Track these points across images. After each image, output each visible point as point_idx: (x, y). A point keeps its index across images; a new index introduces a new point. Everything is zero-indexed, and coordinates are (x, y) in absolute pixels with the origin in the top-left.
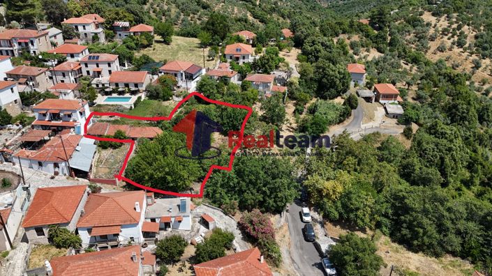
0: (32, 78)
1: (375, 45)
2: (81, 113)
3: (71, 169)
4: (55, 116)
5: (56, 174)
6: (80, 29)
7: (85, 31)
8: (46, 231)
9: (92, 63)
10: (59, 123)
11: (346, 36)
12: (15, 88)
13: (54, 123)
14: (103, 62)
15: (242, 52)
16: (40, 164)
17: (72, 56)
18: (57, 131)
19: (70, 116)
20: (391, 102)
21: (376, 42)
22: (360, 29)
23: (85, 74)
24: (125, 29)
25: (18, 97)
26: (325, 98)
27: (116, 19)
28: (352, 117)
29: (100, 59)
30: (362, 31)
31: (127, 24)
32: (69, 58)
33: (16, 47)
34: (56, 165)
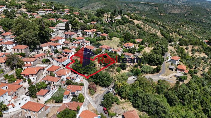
0: (67, 44)
1: (204, 51)
2: (71, 54)
3: (62, 64)
4: (66, 53)
5: (60, 65)
6: (87, 33)
7: (89, 34)
8: (50, 72)
9: (83, 42)
10: (66, 55)
11: (191, 46)
12: (61, 46)
13: (65, 54)
14: (85, 43)
15: (128, 46)
16: (57, 62)
17: (80, 40)
18: (65, 56)
19: (69, 53)
20: (181, 72)
21: (206, 51)
22: (201, 44)
23: (81, 45)
24: (99, 34)
25: (62, 48)
26: (150, 65)
27: (98, 31)
28: (158, 73)
29: (85, 42)
30: (201, 45)
31: (100, 33)
32: (79, 40)
33: (69, 36)
34: (60, 63)
